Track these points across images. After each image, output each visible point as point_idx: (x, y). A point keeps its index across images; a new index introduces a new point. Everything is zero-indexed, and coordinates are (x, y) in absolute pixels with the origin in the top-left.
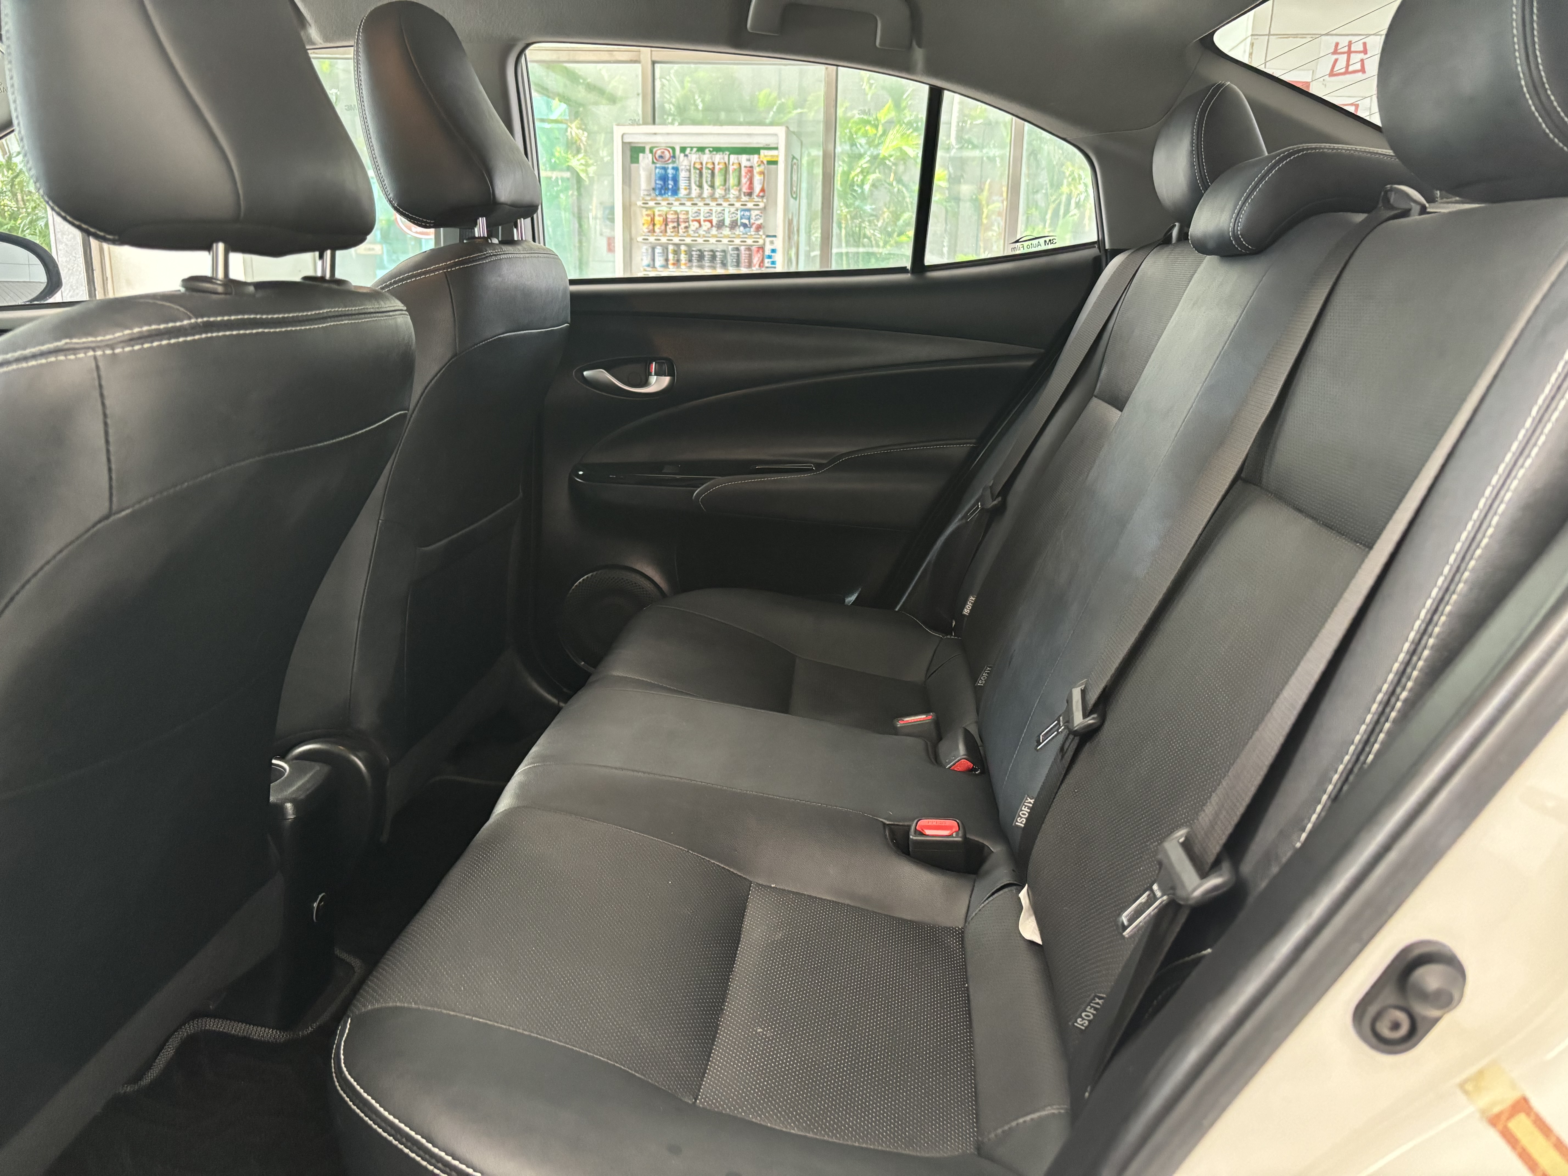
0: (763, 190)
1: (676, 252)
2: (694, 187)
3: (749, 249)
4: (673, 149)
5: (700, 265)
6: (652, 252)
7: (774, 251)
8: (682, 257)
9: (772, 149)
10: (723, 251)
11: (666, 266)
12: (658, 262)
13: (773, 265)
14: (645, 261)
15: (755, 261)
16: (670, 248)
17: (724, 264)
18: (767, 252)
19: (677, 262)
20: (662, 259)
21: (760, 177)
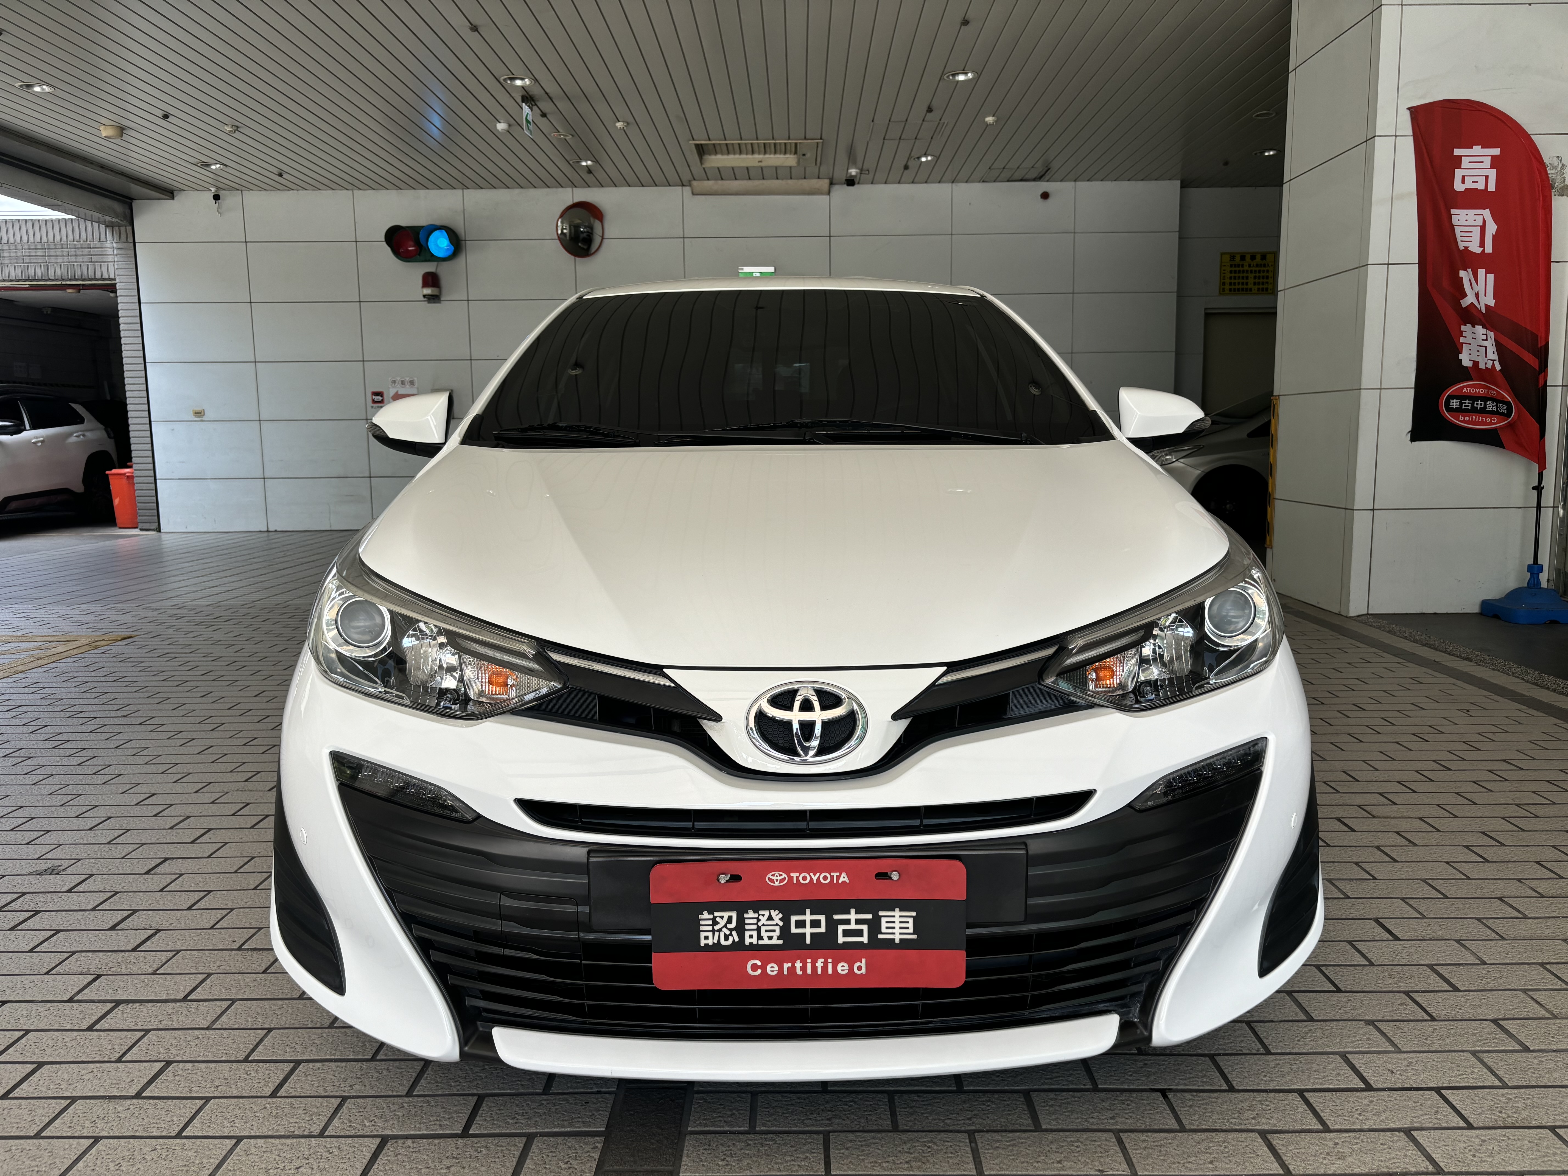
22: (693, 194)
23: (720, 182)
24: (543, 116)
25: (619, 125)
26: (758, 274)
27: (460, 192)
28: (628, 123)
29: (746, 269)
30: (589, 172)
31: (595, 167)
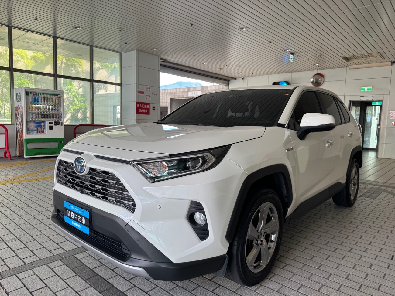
0: (58, 103)
1: (39, 115)
2: (43, 101)
3: (56, 114)
4: (36, 93)
5: (45, 118)
6: (33, 115)
7: (62, 115)
8: (40, 116)
9: (60, 95)
10: (50, 115)
11: (36, 118)
12: (34, 117)
13: (62, 118)
14: (31, 117)
15: (57, 117)
16: (37, 114)
17: (50, 118)
18: (60, 115)
19: (39, 117)
20: (35, 116)
21: (58, 100)
22: (350, 69)
23: (357, 65)
24: (298, 56)
25: (318, 56)
26: (367, 89)
27: (291, 73)
28: (320, 55)
29: (363, 87)
30: (319, 66)
31: (320, 65)
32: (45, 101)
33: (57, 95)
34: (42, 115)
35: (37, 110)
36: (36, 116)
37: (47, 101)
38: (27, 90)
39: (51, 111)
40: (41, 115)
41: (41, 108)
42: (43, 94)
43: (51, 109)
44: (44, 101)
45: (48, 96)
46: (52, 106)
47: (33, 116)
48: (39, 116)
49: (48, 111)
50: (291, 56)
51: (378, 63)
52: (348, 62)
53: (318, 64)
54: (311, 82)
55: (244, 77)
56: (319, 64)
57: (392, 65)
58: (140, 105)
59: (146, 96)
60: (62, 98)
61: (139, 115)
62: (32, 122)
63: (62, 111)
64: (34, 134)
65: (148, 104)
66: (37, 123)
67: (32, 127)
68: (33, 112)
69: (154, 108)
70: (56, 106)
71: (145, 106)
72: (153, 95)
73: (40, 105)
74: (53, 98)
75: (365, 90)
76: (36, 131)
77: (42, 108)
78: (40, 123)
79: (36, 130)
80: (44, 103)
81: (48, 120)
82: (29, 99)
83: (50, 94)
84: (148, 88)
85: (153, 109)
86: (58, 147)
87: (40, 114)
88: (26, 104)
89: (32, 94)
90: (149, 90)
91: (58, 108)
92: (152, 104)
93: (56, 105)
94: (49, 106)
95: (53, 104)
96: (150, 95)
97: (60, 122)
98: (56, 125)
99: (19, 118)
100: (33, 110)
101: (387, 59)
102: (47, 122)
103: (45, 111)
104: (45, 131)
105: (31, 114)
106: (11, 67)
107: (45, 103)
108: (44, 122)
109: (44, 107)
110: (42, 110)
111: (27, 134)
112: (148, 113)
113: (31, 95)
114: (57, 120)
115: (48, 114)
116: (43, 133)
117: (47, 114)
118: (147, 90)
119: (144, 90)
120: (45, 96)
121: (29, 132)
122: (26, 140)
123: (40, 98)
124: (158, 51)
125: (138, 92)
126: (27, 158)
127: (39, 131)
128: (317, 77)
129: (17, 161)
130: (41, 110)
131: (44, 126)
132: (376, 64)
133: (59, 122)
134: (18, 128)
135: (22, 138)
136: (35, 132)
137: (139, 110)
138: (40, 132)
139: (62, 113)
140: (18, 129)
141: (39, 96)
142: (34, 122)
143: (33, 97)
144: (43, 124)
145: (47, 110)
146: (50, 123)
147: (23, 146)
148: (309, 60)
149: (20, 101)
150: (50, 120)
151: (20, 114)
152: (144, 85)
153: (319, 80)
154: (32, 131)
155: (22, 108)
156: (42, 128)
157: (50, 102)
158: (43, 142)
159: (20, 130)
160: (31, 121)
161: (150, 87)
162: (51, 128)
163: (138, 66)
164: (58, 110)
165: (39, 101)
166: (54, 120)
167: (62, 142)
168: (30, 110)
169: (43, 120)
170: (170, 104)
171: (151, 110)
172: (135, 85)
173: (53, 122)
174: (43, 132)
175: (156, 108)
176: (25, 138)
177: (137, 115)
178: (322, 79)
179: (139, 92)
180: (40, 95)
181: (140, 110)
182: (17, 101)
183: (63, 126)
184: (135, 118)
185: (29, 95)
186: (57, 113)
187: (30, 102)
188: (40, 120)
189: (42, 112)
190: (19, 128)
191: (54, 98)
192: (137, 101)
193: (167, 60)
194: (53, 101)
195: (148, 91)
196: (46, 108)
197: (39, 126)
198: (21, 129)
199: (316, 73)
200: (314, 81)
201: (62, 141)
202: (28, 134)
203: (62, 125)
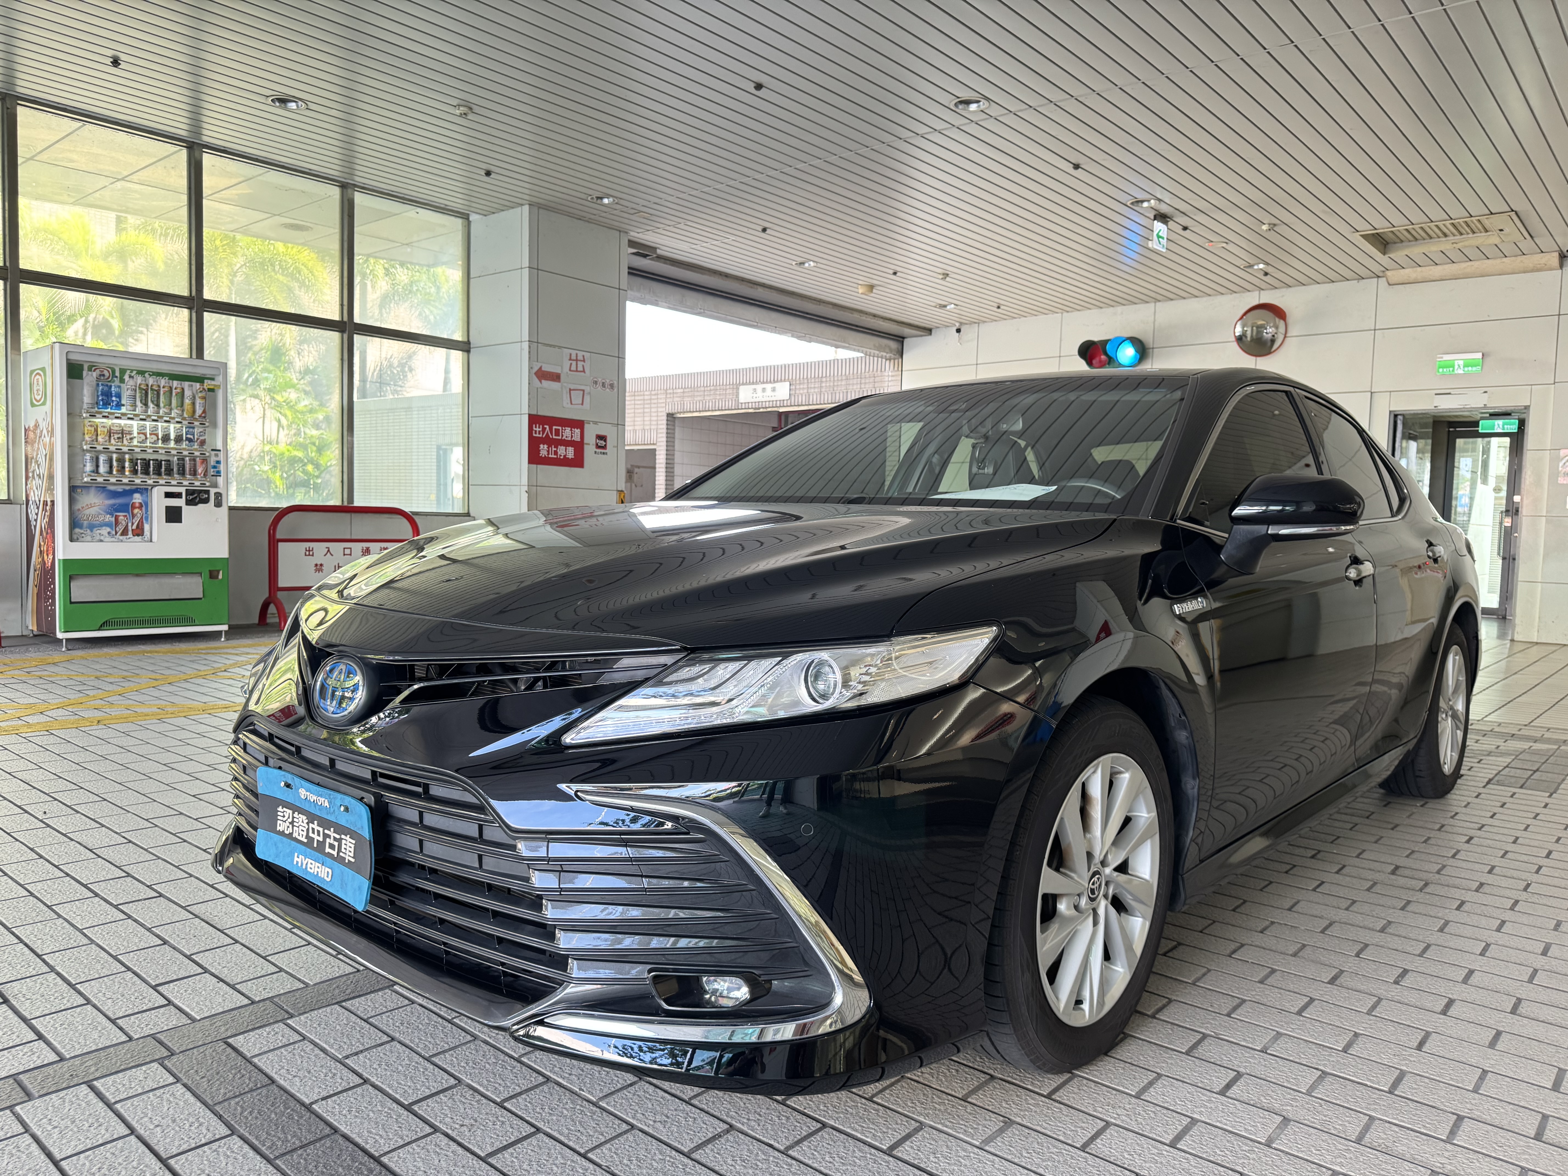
0: (204, 412)
1: (121, 459)
2: (139, 404)
3: (193, 460)
4: (113, 370)
5: (146, 472)
6: (97, 459)
7: (218, 462)
8: (127, 464)
9: (213, 379)
10: (169, 461)
11: (110, 472)
12: (102, 469)
13: (218, 474)
14: (89, 467)
15: (200, 470)
16: (115, 456)
17: (169, 472)
18: (213, 463)
19: (122, 469)
20: (107, 466)
21: (202, 401)
22: (1390, 285)
23: (1419, 269)
24: (1185, 228)
25: (1265, 227)
26: (1461, 363)
27: (1153, 305)
28: (1275, 225)
29: (1446, 357)
30: (1266, 274)
31: (1270, 270)
32: (151, 405)
33: (200, 379)
34: (133, 462)
35: (113, 441)
36: (111, 467)
37: (158, 405)
38: (72, 357)
39: (172, 444)
40: (131, 460)
41: (130, 433)
42: (141, 373)
43: (172, 437)
44: (146, 405)
45: (163, 382)
46: (178, 426)
47: (97, 466)
48: (124, 468)
49: (160, 444)
50: (1158, 226)
51: (1505, 260)
52: (1384, 254)
53: (1261, 266)
54: (1234, 339)
55: (961, 323)
56: (1267, 264)
57: (1561, 266)
58: (544, 429)
59: (570, 390)
60: (220, 394)
61: (539, 466)
62: (93, 491)
63: (219, 446)
64: (101, 541)
65: (579, 424)
66: (115, 494)
67: (92, 511)
68: (100, 448)
69: (602, 443)
70: (197, 423)
71: (567, 433)
72: (600, 388)
73: (129, 418)
74: (183, 389)
75: (1453, 367)
76: (108, 529)
77: (135, 434)
78: (129, 493)
79: (108, 525)
80: (146, 412)
81: (162, 482)
82: (82, 395)
83: (173, 377)
84: (577, 360)
85: (598, 447)
86: (201, 596)
87: (127, 456)
88: (69, 414)
89: (95, 374)
90: (580, 368)
91: (203, 433)
92: (595, 423)
93: (196, 420)
94: (165, 424)
95: (182, 415)
96: (587, 389)
97: (213, 491)
98: (196, 504)
99: (39, 476)
100: (100, 438)
101: (1544, 241)
102: (155, 490)
103: (148, 444)
104: (147, 527)
105: (88, 456)
106: (8, 264)
107: (150, 411)
108: (144, 490)
109: (144, 427)
110: (135, 442)
111: (71, 540)
112: (578, 462)
113: (89, 378)
114: (197, 483)
115: (160, 457)
116: (138, 535)
117: (155, 457)
118: (573, 368)
119: (563, 368)
120: (151, 381)
121: (77, 530)
122: (66, 563)
123: (129, 392)
124: (618, 207)
125: (535, 374)
126: (67, 640)
127: (120, 529)
128: (1260, 318)
129: (27, 651)
130: (131, 439)
131: (145, 506)
132: (1498, 261)
133: (208, 492)
134: (32, 517)
135: (51, 557)
136: (105, 531)
137: (542, 446)
138: (125, 533)
139: (221, 454)
140: (36, 520)
141: (122, 381)
142: (102, 489)
143: (98, 385)
144: (137, 498)
145: (156, 442)
146: (168, 495)
147: (53, 591)
148: (1231, 247)
149: (44, 404)
150: (168, 484)
151: (41, 459)
152: (560, 347)
153: (1269, 330)
154: (92, 527)
155: (52, 433)
156: (133, 516)
157: (171, 410)
158: (137, 575)
159: (40, 523)
160: (86, 487)
161: (587, 355)
162: (174, 515)
163: (535, 269)
164: (203, 443)
165: (123, 402)
166: (186, 483)
167: (220, 577)
168: (84, 440)
169: (138, 481)
170: (665, 435)
171: (589, 450)
172: (526, 345)
173: (182, 490)
174: (139, 532)
175: (610, 443)
176: (60, 555)
177: (535, 466)
178: (1277, 328)
179: (542, 375)
180: (126, 377)
181: (543, 450)
182: (33, 405)
183: (224, 511)
184: (525, 481)
185: (80, 377)
186: (197, 453)
187: (85, 406)
188: (125, 481)
189: (137, 450)
190: (37, 514)
191: (188, 393)
192: (534, 412)
193: (655, 249)
194: (181, 405)
195: (577, 371)
196: (154, 433)
197: (120, 505)
198: (47, 519)
199: (1256, 302)
200: (1249, 334)
201: (218, 571)
202: (77, 540)
203: (218, 504)
